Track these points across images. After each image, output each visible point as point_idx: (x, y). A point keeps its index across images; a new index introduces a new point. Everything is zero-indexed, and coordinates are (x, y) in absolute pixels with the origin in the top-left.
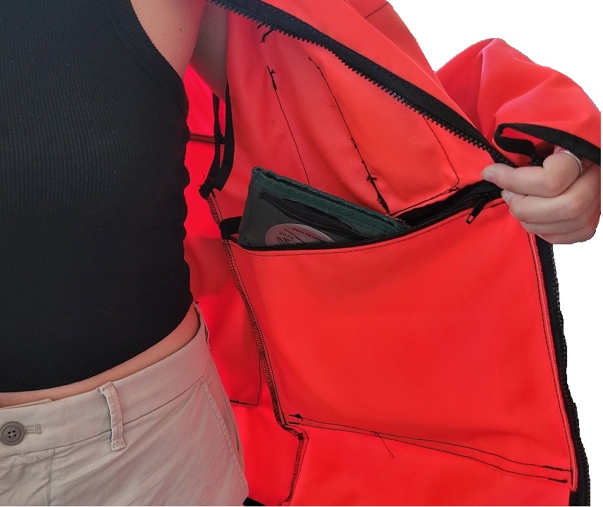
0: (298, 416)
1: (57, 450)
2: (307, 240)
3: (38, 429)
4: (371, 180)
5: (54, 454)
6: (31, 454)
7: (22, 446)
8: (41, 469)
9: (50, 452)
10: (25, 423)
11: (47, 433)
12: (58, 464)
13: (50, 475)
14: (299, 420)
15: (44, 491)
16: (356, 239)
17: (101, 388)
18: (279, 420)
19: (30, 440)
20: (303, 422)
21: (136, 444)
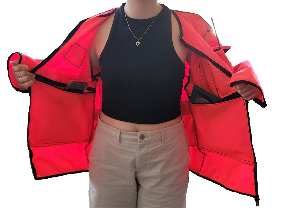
0: (202, 148)
1: (151, 142)
2: (204, 102)
3: (147, 137)
4: (217, 90)
5: (150, 143)
6: (145, 142)
7: (144, 140)
8: (147, 146)
9: (149, 142)
10: (145, 135)
11: (149, 138)
12: (150, 145)
13: (148, 147)
14: (202, 149)
15: (147, 151)
16: (212, 102)
17: (161, 129)
18: (198, 149)
19: (146, 139)
20: (204, 150)
21: (167, 143)
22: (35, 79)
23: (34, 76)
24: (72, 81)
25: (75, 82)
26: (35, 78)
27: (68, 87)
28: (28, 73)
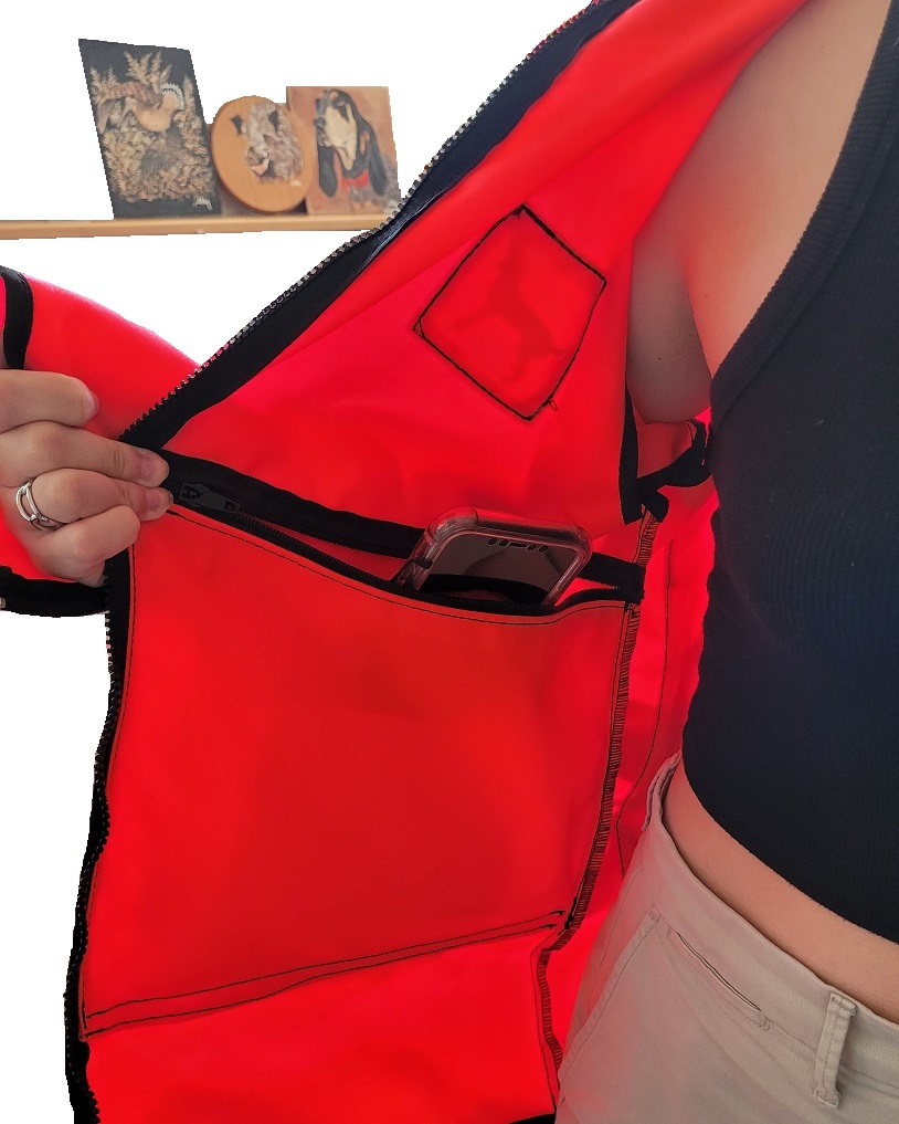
22: (164, 497)
23: (159, 469)
24: (463, 518)
25: (479, 524)
26: (163, 485)
27: (428, 564)
28: (96, 446)
